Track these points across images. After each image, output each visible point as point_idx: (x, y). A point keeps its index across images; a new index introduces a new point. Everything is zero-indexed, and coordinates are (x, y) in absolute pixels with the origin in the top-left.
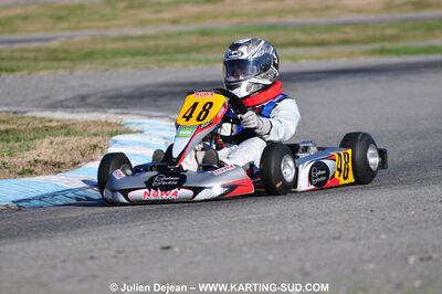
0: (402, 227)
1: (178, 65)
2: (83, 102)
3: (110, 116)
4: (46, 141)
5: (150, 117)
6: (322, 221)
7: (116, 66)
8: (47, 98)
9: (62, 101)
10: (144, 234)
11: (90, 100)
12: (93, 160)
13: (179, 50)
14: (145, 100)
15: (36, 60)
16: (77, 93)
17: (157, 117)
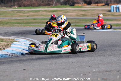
1: (28, 26)
3: (12, 38)
5: (21, 38)
6: (61, 65)
7: (14, 26)
11: (7, 34)
12: (8, 48)
13: (29, 23)
14: (20, 34)
17: (23, 38)
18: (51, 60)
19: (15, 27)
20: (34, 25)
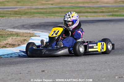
0: (115, 67)
1: (52, 17)
2: (23, 27)
3: (31, 31)
4: (11, 38)
5: (42, 32)
6: (91, 65)
7: (34, 16)
8: (12, 25)
9: (17, 26)
10: (37, 67)
11: (25, 26)
12: (24, 44)
13: (53, 13)
14: (41, 27)
15: (10, 14)
16: (21, 24)
17: (44, 32)
18: (79, 58)
19: (35, 18)
20: (59, 15)
